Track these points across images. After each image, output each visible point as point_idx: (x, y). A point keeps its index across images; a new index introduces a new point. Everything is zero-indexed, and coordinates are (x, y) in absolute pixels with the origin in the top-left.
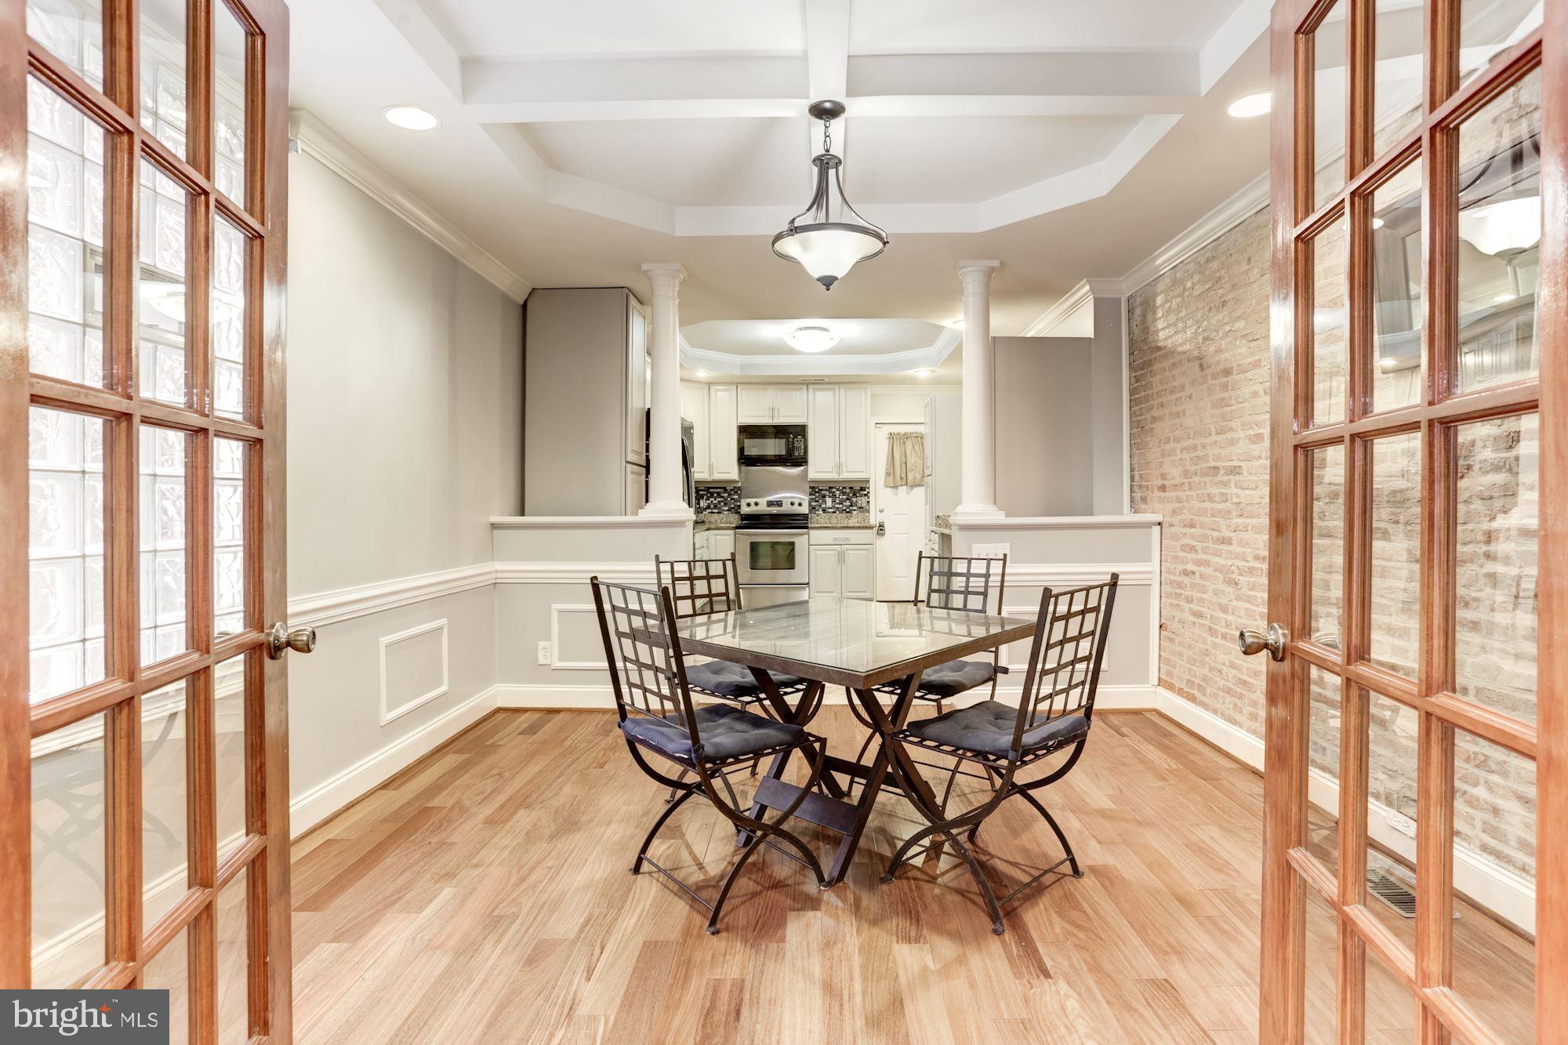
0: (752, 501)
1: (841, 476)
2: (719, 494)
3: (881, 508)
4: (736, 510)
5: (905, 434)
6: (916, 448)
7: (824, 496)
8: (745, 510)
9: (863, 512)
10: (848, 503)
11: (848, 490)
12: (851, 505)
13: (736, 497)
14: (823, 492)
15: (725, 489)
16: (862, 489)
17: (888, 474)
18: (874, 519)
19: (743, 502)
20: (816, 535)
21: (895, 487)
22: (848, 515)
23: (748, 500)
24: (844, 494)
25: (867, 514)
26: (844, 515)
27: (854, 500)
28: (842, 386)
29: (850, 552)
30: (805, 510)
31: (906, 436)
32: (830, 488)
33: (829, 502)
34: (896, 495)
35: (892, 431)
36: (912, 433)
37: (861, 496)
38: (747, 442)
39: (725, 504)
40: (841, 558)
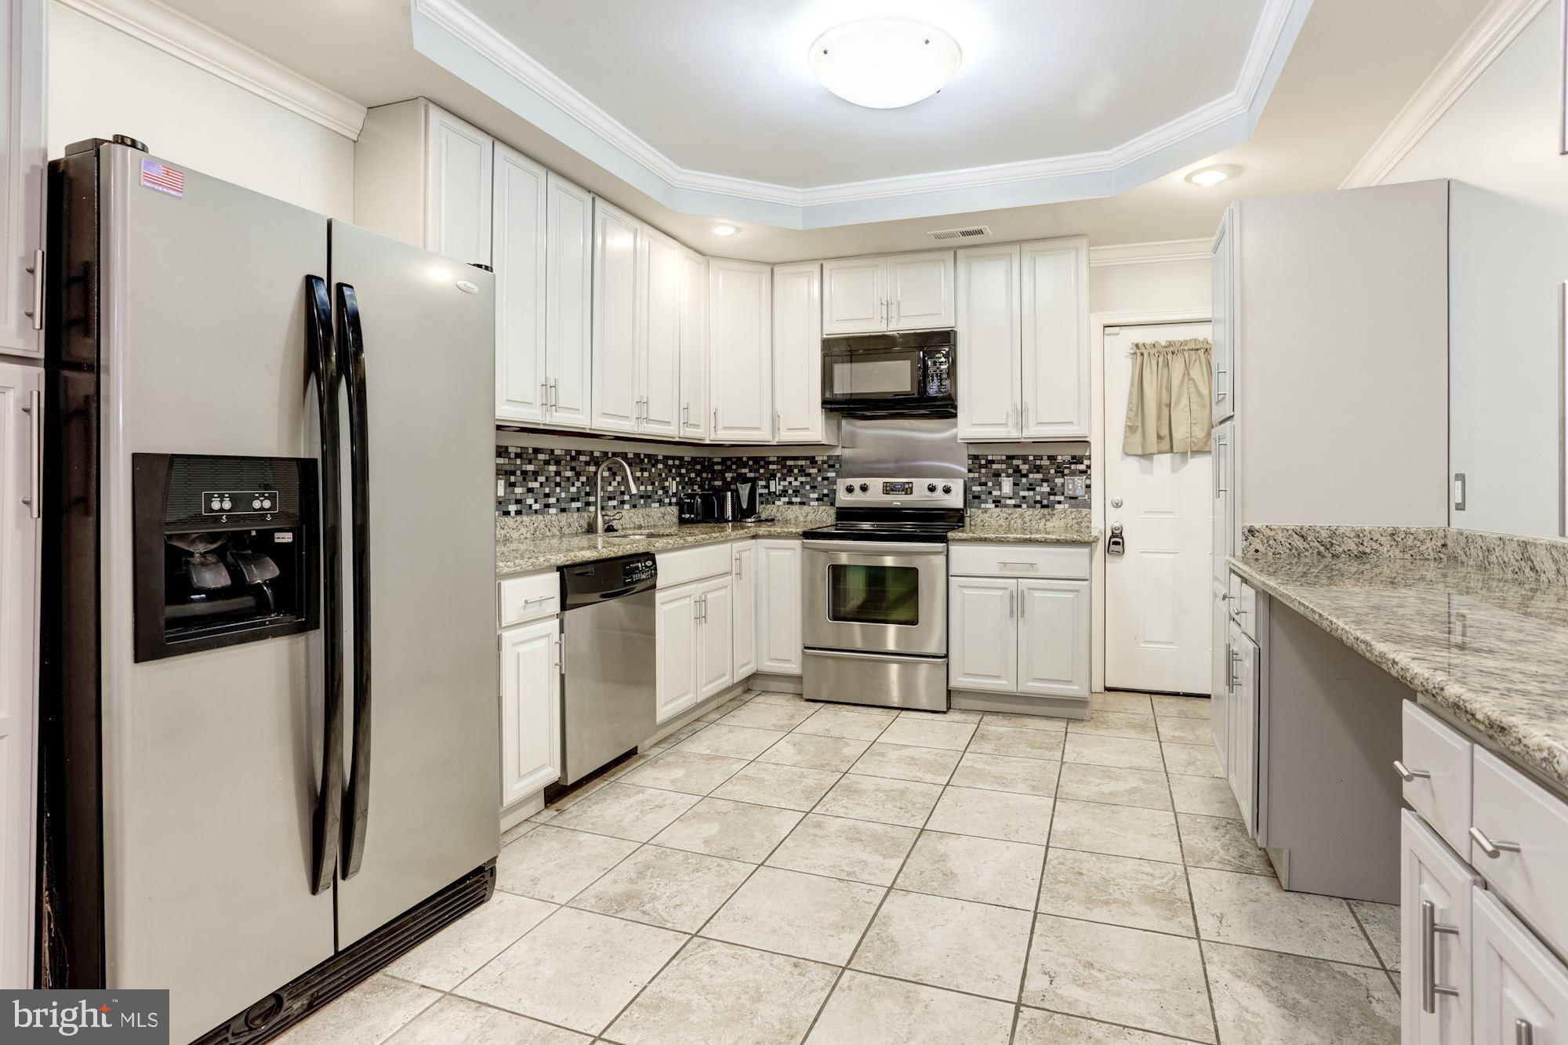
0: (857, 482)
1: (1026, 434)
2: (802, 470)
3: (1117, 498)
4: (828, 498)
5: (1170, 344)
6: (1195, 372)
7: (997, 475)
8: (843, 499)
9: (1077, 506)
10: (1045, 488)
11: (1045, 462)
12: (1052, 493)
13: (831, 474)
14: (995, 466)
15: (813, 461)
16: (1076, 460)
17: (1131, 429)
18: (1099, 523)
19: (841, 485)
20: (964, 555)
21: (1146, 456)
22: (1046, 511)
23: (850, 481)
24: (1038, 469)
25: (1085, 511)
26: (1038, 511)
27: (1059, 481)
28: (1026, 247)
29: (1037, 594)
30: (955, 500)
31: (1173, 349)
32: (1010, 458)
33: (1007, 486)
34: (1151, 472)
35: (1141, 342)
36: (1185, 343)
37: (1073, 473)
38: (841, 370)
39: (813, 488)
40: (1017, 606)
